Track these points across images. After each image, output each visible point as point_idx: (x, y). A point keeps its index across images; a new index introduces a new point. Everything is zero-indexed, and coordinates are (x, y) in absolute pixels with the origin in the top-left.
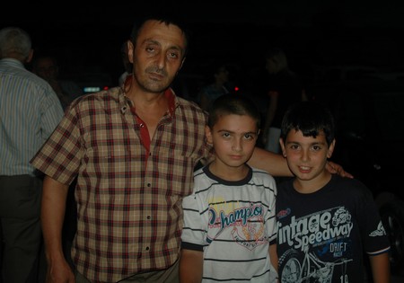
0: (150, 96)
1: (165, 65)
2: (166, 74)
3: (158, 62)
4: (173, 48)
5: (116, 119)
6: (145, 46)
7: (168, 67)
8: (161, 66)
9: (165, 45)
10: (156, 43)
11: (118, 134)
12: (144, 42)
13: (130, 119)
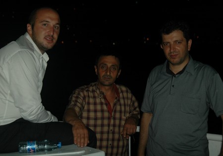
0: (107, 87)
1: (110, 73)
2: (111, 77)
3: (107, 72)
4: (112, 66)
5: (98, 101)
6: (101, 66)
7: (112, 74)
8: (108, 74)
9: (109, 65)
10: (105, 65)
11: (99, 107)
12: (100, 65)
13: (103, 101)
